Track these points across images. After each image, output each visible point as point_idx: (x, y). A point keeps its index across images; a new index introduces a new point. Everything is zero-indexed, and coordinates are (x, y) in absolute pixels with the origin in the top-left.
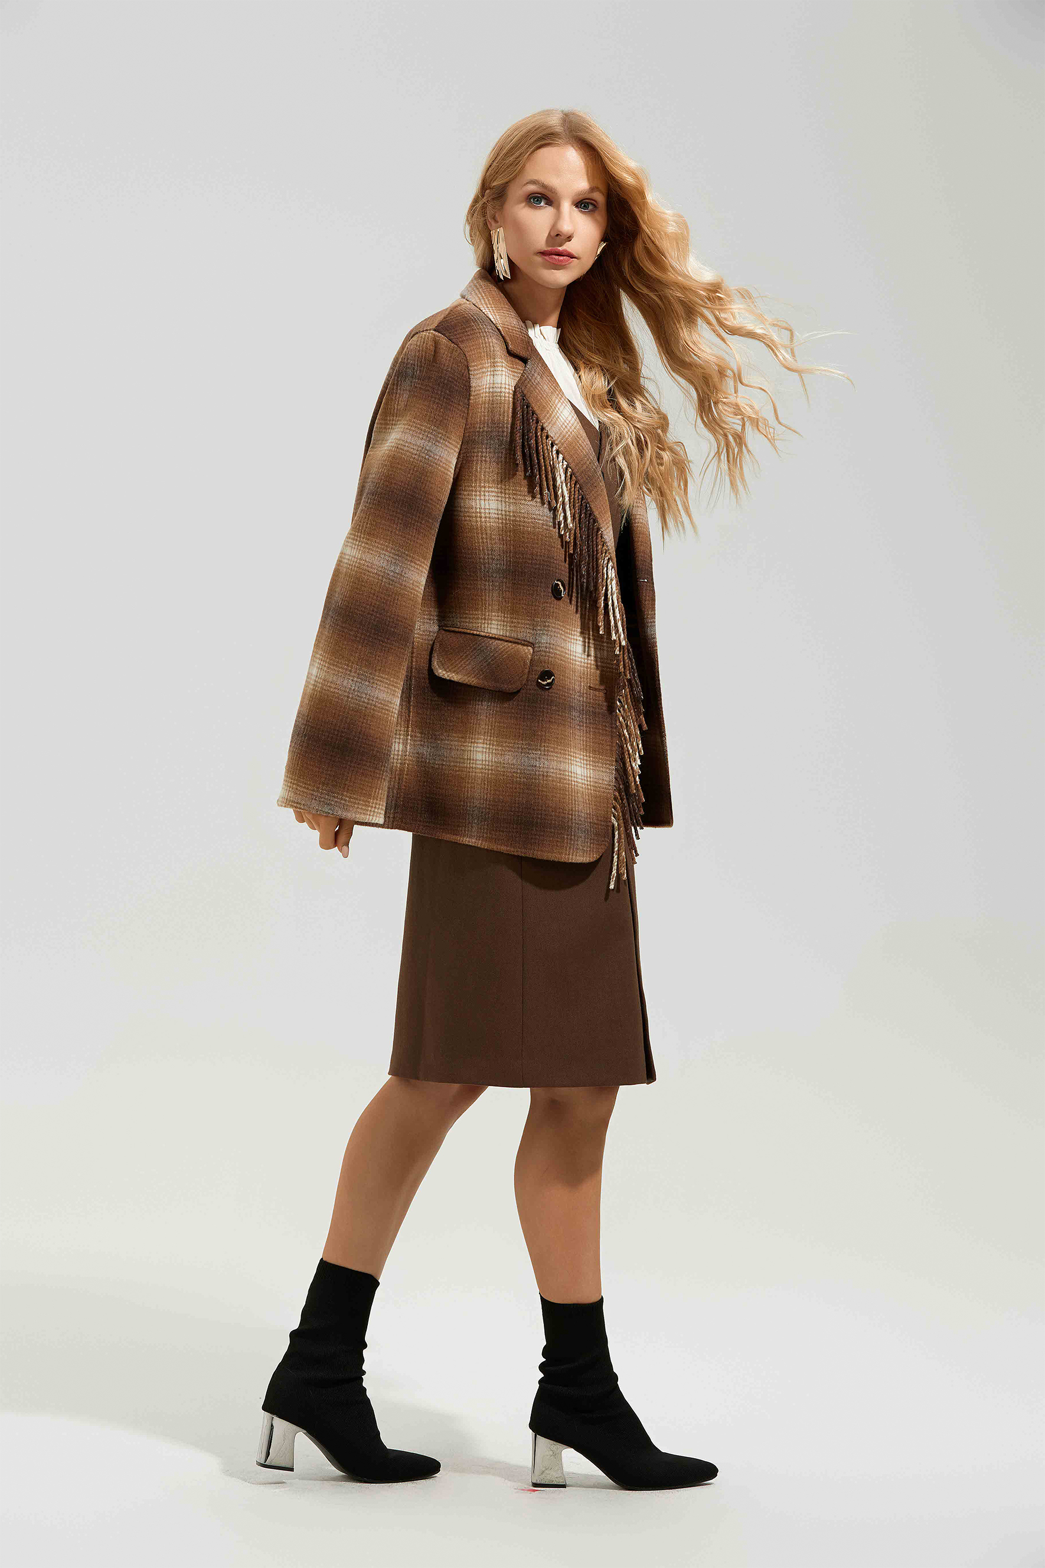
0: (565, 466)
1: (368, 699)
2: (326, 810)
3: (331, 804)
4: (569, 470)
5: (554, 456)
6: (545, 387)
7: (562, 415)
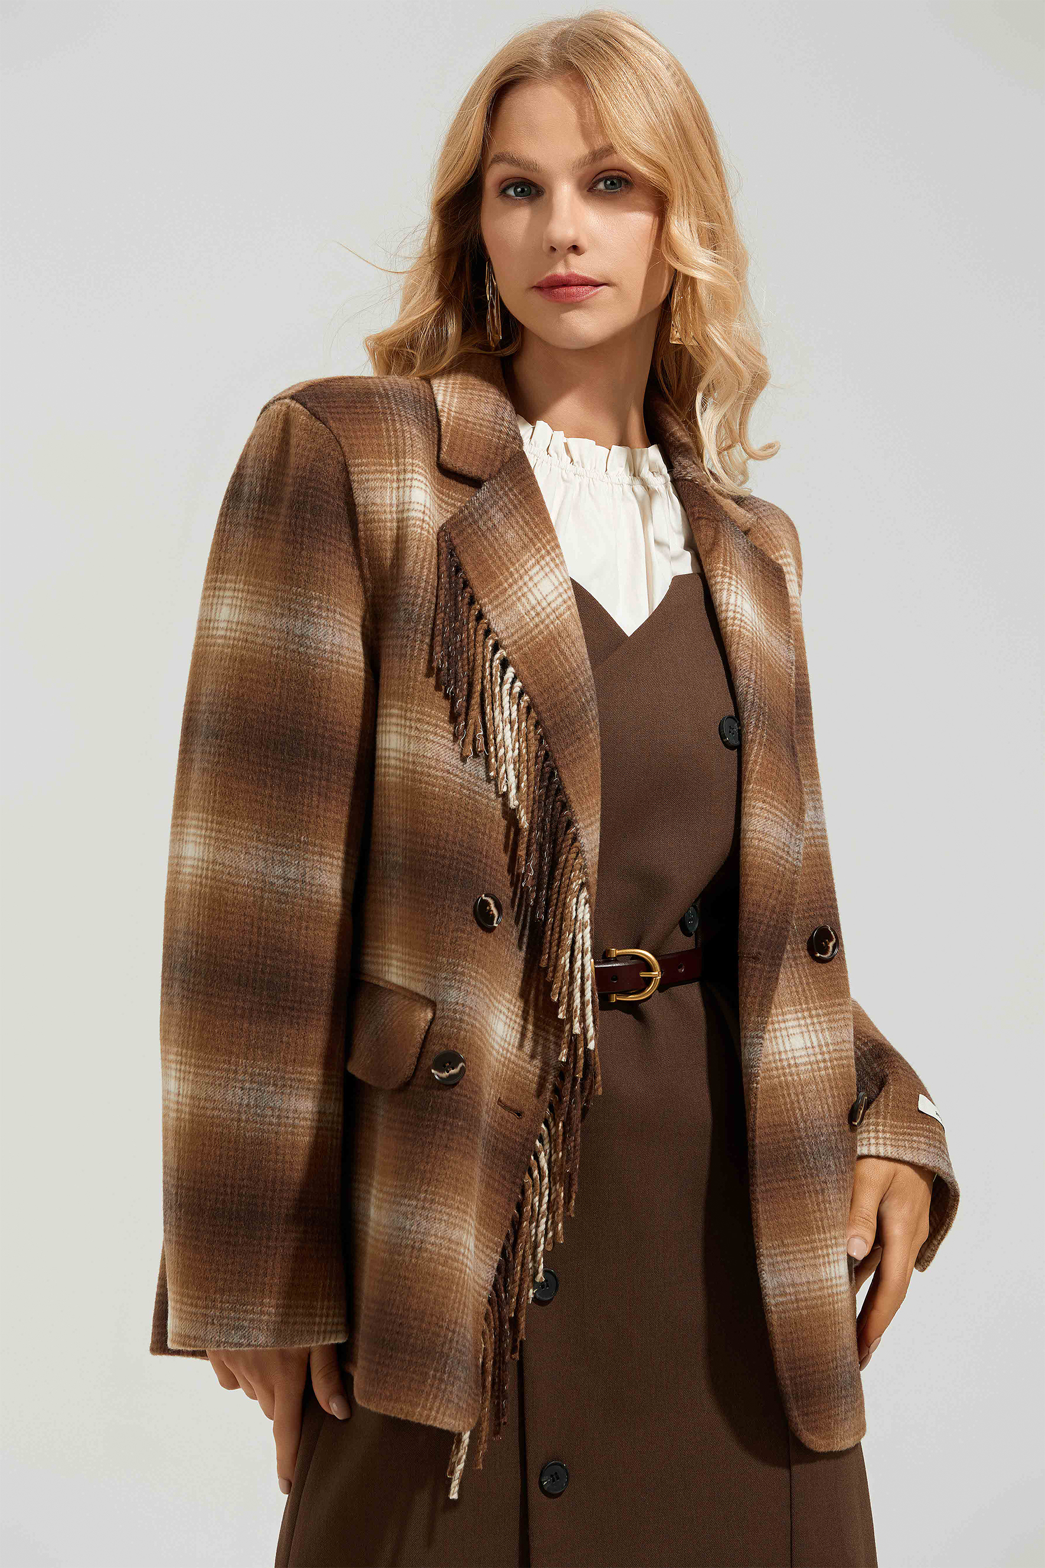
0: (517, 690)
1: (279, 1117)
2: (236, 1340)
3: (243, 1327)
4: (526, 698)
5: (494, 672)
6: (510, 535)
7: (535, 590)
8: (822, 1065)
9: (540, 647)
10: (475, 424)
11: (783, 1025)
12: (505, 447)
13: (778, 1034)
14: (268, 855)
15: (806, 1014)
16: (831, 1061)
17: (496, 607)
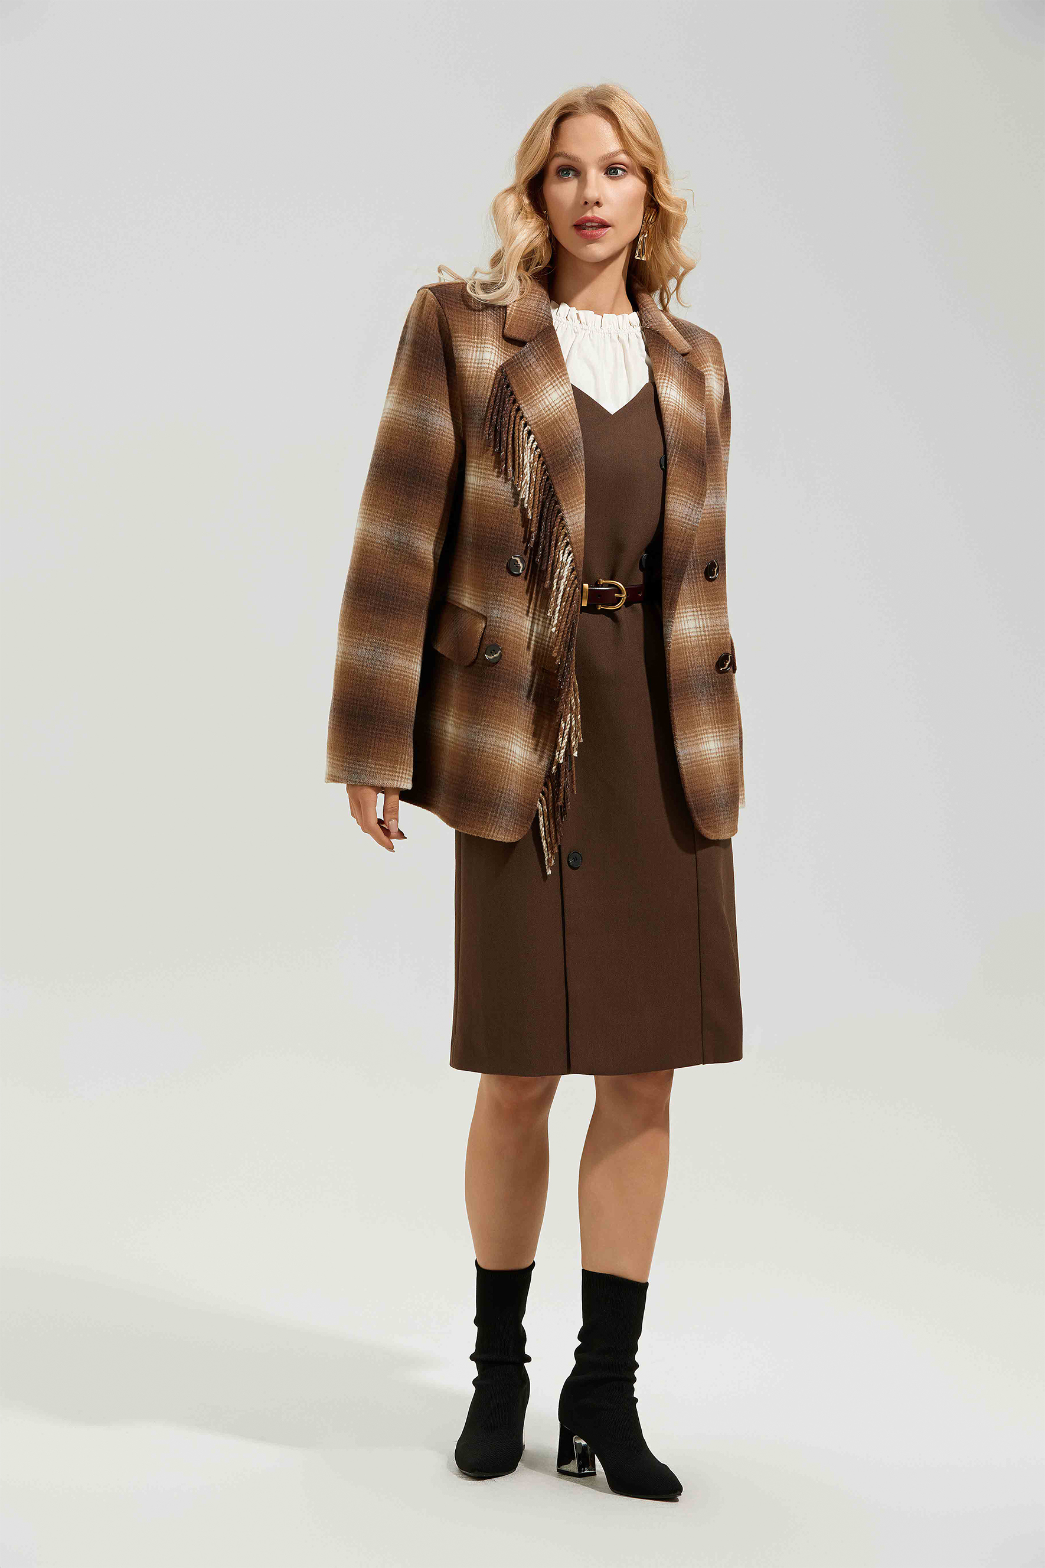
0: (534, 446)
4: (539, 450)
5: (524, 437)
6: (539, 370)
7: (549, 398)
8: (703, 637)
9: (549, 426)
10: (525, 312)
11: (685, 615)
12: (541, 324)
13: (682, 619)
14: (392, 529)
15: (698, 609)
16: (708, 636)
17: (527, 405)
